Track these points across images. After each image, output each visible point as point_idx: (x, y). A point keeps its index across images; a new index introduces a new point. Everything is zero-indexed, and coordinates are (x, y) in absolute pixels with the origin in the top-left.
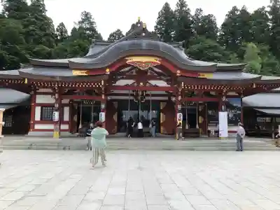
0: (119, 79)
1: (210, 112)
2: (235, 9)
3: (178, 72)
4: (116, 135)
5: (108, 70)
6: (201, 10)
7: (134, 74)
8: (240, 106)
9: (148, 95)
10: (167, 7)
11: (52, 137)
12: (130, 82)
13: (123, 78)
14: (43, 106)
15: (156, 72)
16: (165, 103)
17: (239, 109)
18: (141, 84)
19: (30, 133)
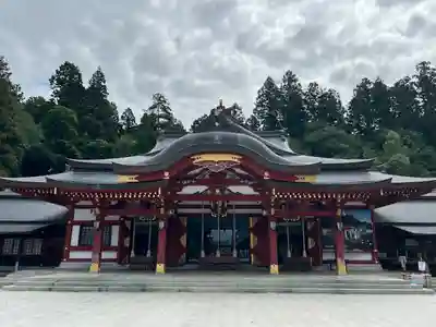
0: (187, 185)
1: (325, 231)
2: (367, 81)
3: (266, 174)
4: (184, 267)
5: (167, 174)
6: (316, 85)
7: (207, 176)
8: (369, 221)
9: (230, 207)
10: (269, 83)
11: (88, 270)
12: (201, 189)
13: (191, 184)
14: (83, 224)
15: (238, 174)
16: (256, 219)
17: (369, 226)
18: (218, 191)
19: (63, 265)
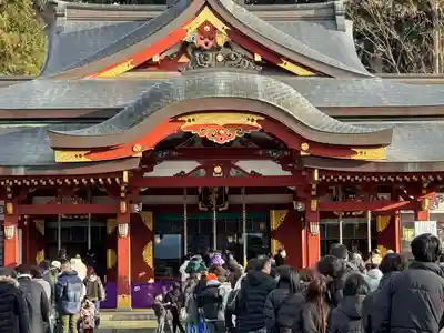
3: (305, 146)
5: (137, 148)
12: (188, 166)
13: (169, 158)
16: (284, 213)
18: (218, 169)
